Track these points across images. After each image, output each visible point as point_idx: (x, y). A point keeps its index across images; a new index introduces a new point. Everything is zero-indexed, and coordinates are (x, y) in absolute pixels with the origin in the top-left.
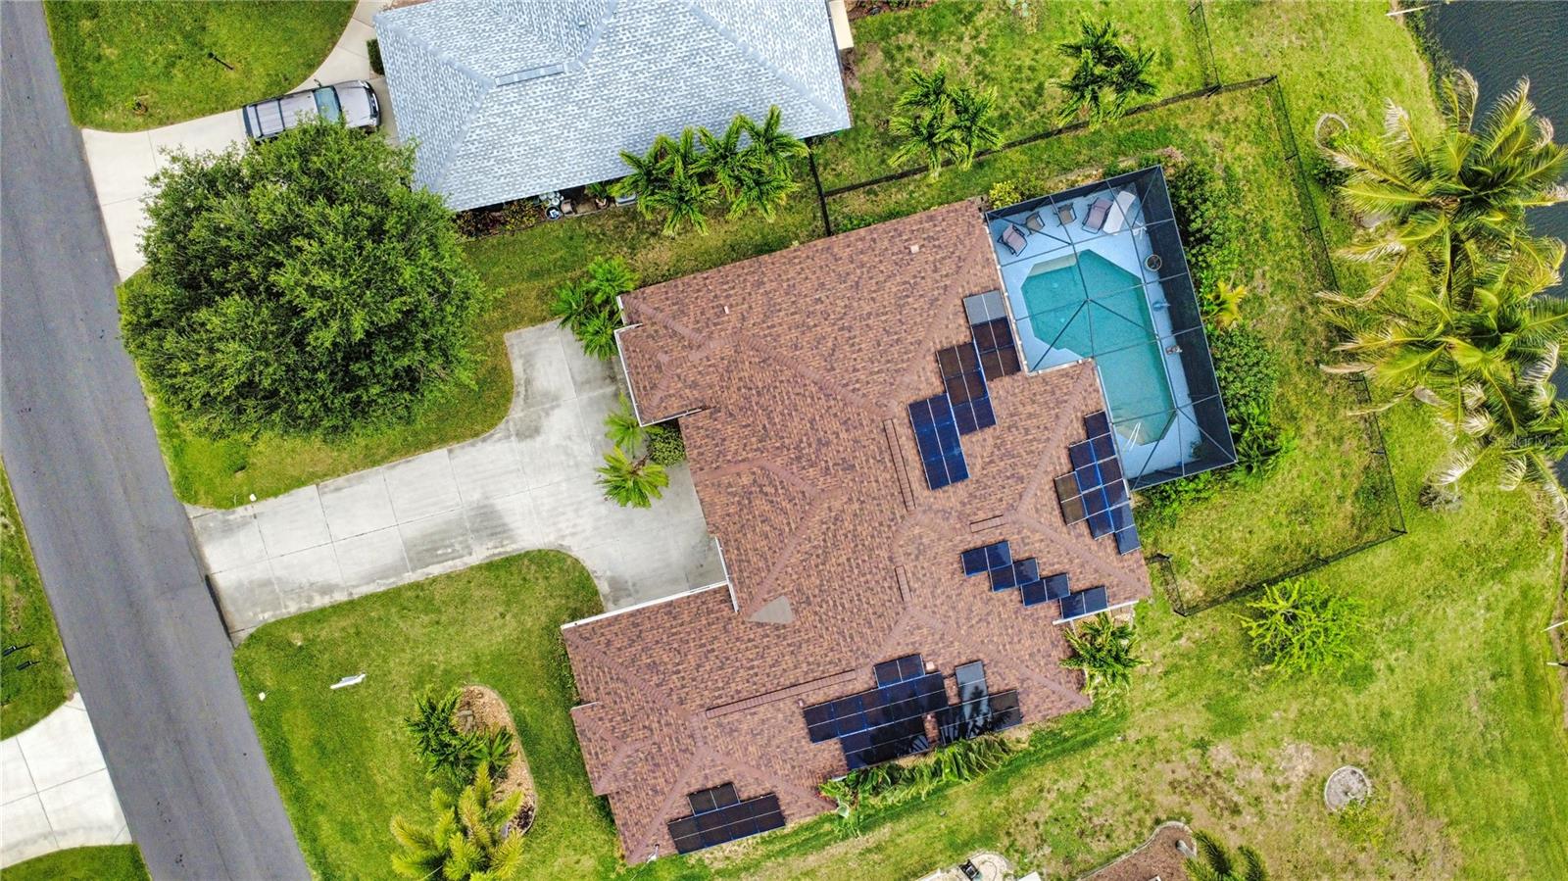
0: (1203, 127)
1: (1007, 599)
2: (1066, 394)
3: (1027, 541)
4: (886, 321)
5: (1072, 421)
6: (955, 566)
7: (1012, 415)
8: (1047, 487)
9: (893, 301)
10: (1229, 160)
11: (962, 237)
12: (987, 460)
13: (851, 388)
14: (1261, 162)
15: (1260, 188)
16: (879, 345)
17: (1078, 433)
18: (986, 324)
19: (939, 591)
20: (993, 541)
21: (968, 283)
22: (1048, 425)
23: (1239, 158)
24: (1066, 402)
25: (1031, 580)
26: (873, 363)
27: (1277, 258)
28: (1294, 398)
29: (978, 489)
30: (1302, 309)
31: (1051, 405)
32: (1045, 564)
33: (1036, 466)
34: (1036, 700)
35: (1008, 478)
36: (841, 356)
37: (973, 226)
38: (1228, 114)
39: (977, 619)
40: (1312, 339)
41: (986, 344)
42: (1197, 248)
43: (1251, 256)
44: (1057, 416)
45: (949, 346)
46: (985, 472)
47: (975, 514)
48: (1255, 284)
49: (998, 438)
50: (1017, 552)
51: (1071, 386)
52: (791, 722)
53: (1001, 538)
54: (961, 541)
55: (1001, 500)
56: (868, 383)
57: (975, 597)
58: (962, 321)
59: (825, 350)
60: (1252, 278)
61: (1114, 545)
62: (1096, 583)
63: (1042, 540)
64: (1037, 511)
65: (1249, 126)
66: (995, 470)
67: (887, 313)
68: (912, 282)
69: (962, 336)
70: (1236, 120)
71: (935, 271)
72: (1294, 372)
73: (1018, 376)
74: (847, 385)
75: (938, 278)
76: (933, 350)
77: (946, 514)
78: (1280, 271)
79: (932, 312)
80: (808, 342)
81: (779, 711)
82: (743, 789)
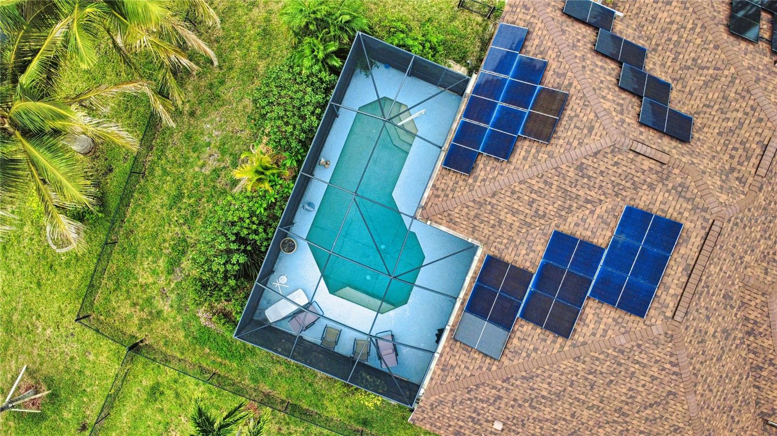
0: (166, 320)
2: (467, 207)
4: (583, 393)
5: (484, 180)
7: (530, 225)
8: (561, 141)
9: (559, 403)
10: (163, 278)
11: (450, 405)
12: (589, 206)
13: (676, 369)
14: (139, 255)
15: (155, 236)
16: (611, 381)
17: (485, 165)
18: (493, 321)
19: (730, 124)
20: (651, 133)
21: (481, 367)
22: (509, 194)
23: (154, 272)
24: (474, 201)
26: (633, 373)
27: (182, 170)
28: (253, 48)
29: (624, 189)
30: (192, 114)
31: (489, 207)
32: (610, 74)
33: (556, 169)
35: (589, 177)
36: (650, 397)
37: (432, 405)
38: (138, 315)
39: (705, 71)
40: (202, 84)
41: (508, 305)
42: (251, 237)
43: (202, 188)
44: (494, 195)
45: (547, 332)
46: (602, 197)
47: (651, 169)
48: (216, 164)
49: (561, 216)
50: (631, 105)
51: (457, 210)
53: (642, 129)
54: (683, 155)
55: (616, 164)
56: (656, 362)
57: (691, 93)
58: (515, 341)
59: (658, 411)
60: (214, 171)
61: (527, 43)
62: (569, 22)
64: (591, 129)
65: (128, 292)
66: (592, 193)
67: (576, 398)
68: (527, 405)
69: (524, 329)
70: (135, 305)
71: (500, 398)
72: (236, 69)
73: (493, 252)
74: (674, 373)
75: (503, 391)
76: (569, 343)
77: (681, 191)
78: (188, 158)
79: (539, 372)
80: (663, 426)
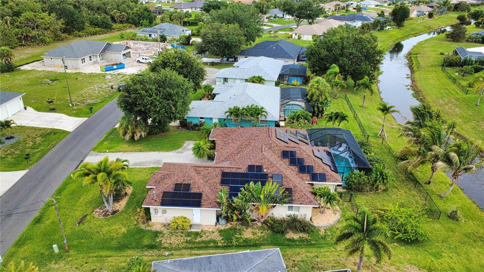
1: (294, 170)
3: (302, 154)
6: (280, 155)
8: (310, 149)
25: (302, 164)
34: (298, 196)
50: (298, 156)
52: (217, 176)
54: (283, 148)
63: (306, 155)
81: (215, 171)
82: (193, 189)
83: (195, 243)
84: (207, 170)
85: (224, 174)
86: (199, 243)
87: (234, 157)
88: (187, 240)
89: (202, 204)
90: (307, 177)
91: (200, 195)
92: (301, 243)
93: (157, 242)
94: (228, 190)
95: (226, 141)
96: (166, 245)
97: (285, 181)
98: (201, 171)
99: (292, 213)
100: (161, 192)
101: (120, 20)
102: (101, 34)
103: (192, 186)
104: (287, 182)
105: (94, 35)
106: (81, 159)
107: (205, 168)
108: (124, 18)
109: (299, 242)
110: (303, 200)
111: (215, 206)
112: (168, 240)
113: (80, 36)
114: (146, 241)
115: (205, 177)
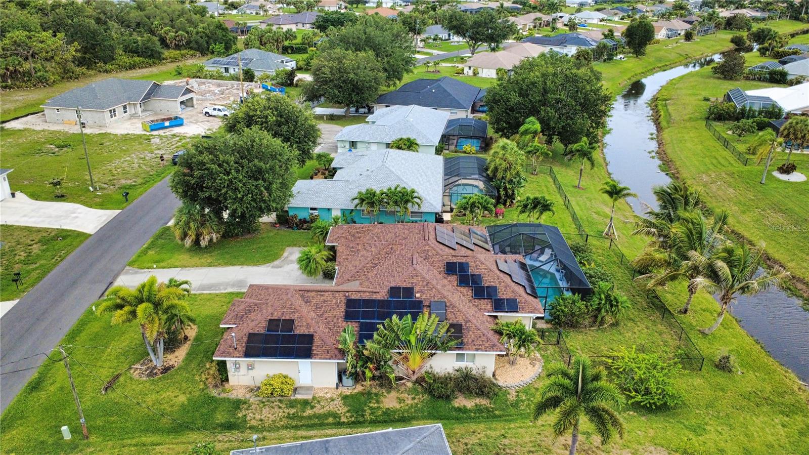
1: (466, 293)
3: (478, 267)
6: (442, 269)
20: (462, 262)
25: (478, 284)
32: (486, 280)
34: (473, 336)
50: (472, 270)
53: (465, 262)
54: (447, 258)
62: (512, 298)
63: (486, 269)
64: (485, 260)
81: (335, 298)
82: (298, 328)
83: (302, 417)
84: (322, 295)
85: (350, 303)
86: (310, 417)
87: (366, 273)
88: (289, 414)
89: (314, 352)
90: (486, 304)
91: (309, 338)
92: (478, 415)
93: (239, 418)
94: (356, 329)
95: (353, 248)
96: (254, 423)
97: (451, 312)
98: (311, 298)
99: (462, 365)
100: (245, 335)
101: (175, 44)
102: (143, 68)
103: (296, 323)
104: (454, 315)
105: (130, 69)
106: (110, 280)
107: (319, 293)
108: (182, 40)
109: (475, 413)
110: (481, 343)
111: (336, 356)
112: (257, 414)
113: (106, 71)
114: (220, 417)
115: (319, 308)
